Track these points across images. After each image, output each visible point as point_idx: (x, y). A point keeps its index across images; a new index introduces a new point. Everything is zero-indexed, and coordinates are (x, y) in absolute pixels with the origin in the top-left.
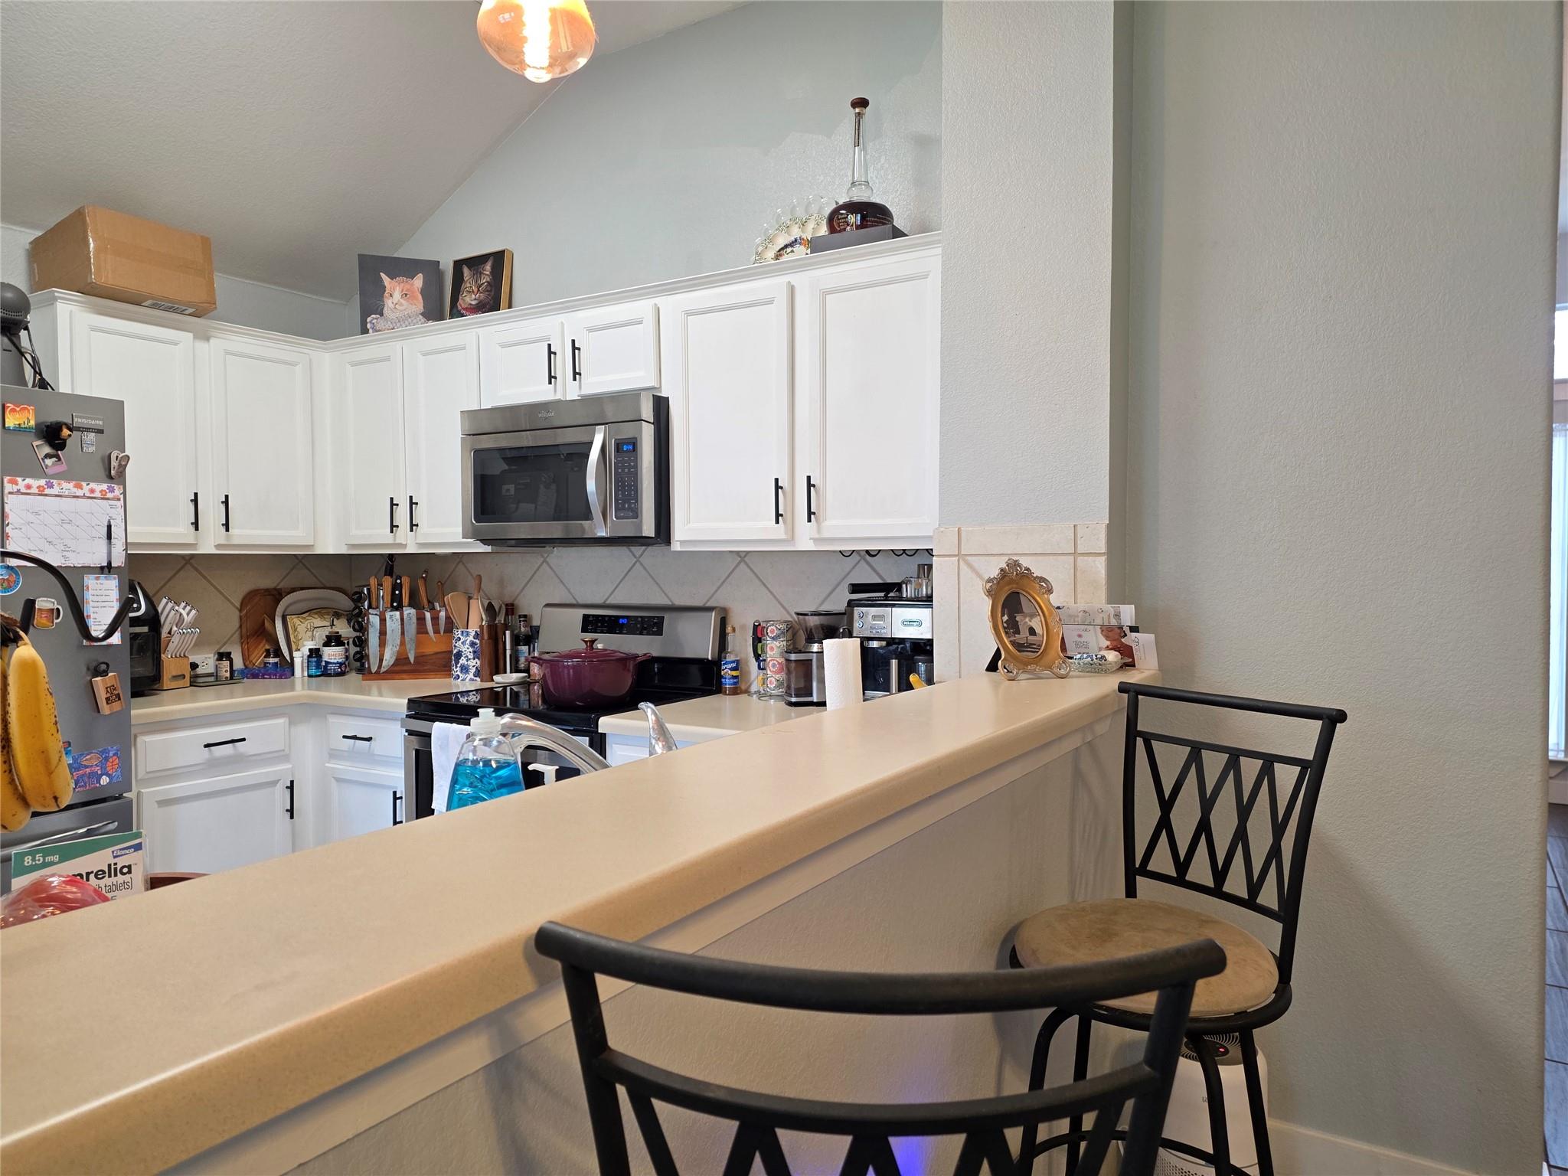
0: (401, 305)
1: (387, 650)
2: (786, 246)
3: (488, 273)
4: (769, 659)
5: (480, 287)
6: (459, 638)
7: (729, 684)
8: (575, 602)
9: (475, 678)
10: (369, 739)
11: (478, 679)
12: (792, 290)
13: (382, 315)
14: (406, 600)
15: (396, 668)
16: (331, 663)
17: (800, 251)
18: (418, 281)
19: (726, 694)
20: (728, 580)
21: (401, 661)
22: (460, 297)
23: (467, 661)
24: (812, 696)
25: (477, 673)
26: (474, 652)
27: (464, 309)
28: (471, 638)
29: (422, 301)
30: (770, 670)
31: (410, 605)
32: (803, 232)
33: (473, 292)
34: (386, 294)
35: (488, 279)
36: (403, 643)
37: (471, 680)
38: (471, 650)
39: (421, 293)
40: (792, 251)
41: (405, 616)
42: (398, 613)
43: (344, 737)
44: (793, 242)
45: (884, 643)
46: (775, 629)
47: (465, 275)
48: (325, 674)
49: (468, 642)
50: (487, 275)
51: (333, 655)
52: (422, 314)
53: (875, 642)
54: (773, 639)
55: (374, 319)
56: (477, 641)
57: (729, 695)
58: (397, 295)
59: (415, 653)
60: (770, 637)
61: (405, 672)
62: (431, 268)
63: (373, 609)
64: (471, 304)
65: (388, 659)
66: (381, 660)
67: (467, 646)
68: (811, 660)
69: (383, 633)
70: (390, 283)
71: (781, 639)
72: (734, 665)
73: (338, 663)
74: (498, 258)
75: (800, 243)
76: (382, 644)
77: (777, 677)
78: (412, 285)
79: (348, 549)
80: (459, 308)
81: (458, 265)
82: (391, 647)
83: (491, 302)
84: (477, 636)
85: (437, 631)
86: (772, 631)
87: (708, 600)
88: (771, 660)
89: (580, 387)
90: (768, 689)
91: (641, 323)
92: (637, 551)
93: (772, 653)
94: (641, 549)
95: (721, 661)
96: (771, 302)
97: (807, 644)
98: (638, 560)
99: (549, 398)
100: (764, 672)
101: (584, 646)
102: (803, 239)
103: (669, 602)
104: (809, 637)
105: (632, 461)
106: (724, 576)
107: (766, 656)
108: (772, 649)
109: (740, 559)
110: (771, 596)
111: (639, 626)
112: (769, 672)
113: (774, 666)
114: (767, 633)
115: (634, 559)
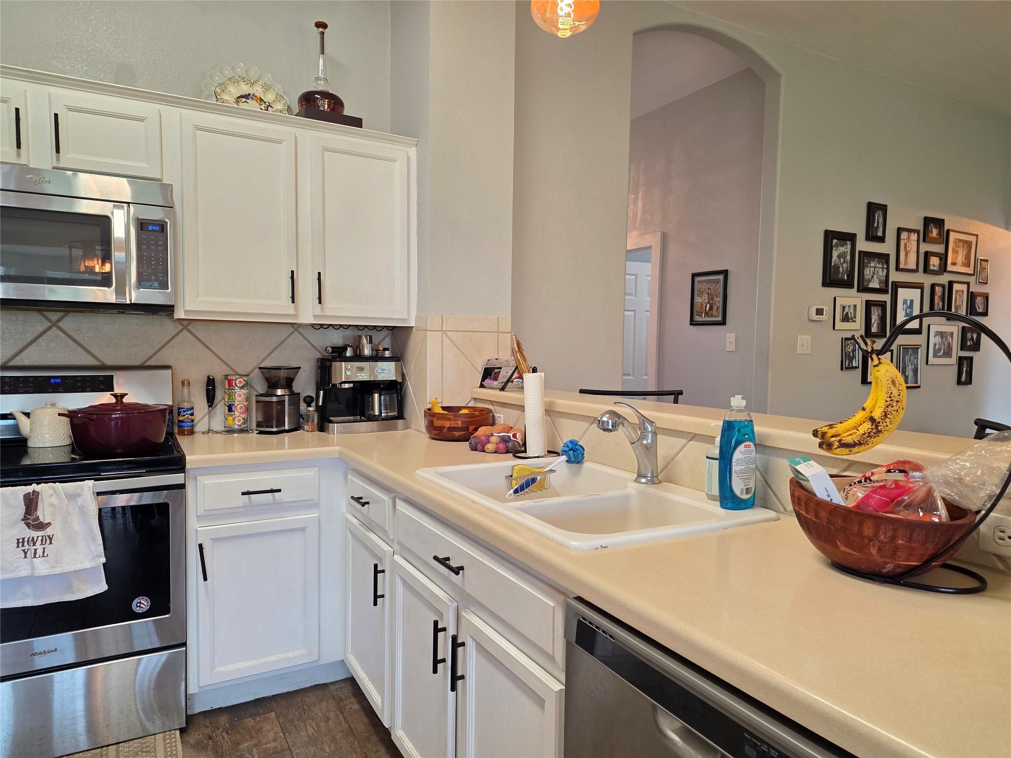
2: (242, 97)
4: (236, 404)
7: (188, 427)
12: (296, 138)
17: (255, 104)
20: (170, 344)
24: (284, 426)
30: (238, 412)
32: (253, 90)
40: (246, 102)
44: (246, 95)
45: (352, 385)
46: (242, 380)
53: (346, 384)
54: (242, 388)
57: (187, 435)
60: (238, 387)
68: (284, 401)
71: (247, 388)
72: (191, 411)
75: (252, 98)
77: (243, 416)
86: (240, 382)
87: (147, 361)
88: (239, 404)
89: (58, 160)
90: (236, 426)
91: (142, 120)
92: (54, 316)
93: (240, 399)
94: (58, 315)
95: (179, 409)
96: (280, 142)
97: (271, 390)
98: (55, 324)
99: (23, 161)
100: (233, 413)
101: (114, 400)
102: (256, 96)
103: (98, 363)
104: (273, 385)
105: (160, 240)
106: (165, 341)
107: (234, 401)
108: (240, 396)
109: (182, 327)
110: (215, 357)
111: (79, 384)
112: (236, 413)
113: (241, 408)
114: (236, 384)
115: (49, 324)
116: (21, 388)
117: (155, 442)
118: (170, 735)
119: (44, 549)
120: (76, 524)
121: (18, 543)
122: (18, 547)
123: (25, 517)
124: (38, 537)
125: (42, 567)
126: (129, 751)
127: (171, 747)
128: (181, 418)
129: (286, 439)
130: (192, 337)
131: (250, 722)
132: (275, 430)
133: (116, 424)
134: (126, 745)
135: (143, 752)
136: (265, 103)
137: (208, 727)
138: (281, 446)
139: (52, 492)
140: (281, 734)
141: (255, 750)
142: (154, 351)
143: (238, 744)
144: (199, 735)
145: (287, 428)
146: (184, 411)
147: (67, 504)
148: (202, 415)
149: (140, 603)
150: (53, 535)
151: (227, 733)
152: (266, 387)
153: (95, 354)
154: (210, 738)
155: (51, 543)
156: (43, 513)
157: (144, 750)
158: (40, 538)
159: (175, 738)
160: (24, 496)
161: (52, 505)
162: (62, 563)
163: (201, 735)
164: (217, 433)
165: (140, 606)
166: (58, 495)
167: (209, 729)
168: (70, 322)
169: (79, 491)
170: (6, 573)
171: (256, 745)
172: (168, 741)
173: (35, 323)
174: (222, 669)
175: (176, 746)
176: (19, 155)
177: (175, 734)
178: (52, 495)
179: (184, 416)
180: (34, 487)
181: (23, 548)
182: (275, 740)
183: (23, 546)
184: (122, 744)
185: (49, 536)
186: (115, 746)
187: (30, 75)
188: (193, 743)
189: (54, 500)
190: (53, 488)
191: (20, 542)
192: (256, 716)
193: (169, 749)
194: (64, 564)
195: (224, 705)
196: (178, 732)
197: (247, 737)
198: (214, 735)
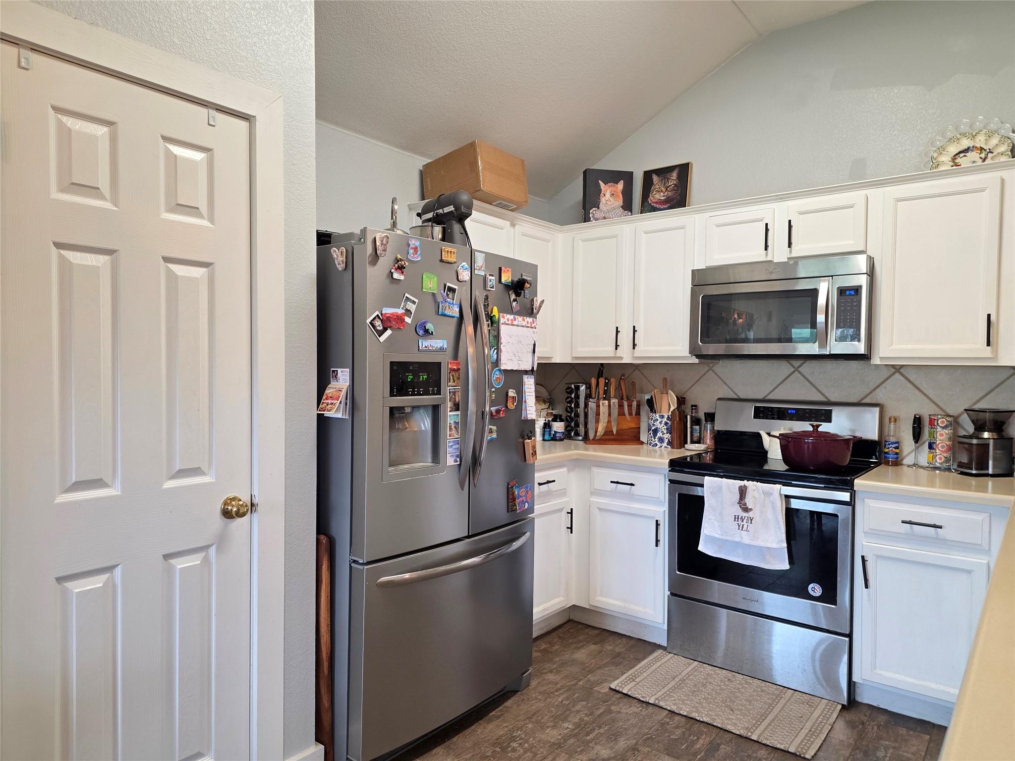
0: (610, 201)
1: (600, 425)
2: (960, 152)
3: (675, 178)
4: (938, 442)
5: (668, 187)
6: (657, 419)
7: (892, 458)
8: (736, 397)
9: (667, 446)
10: (632, 485)
11: (669, 446)
12: (1003, 181)
13: (598, 208)
14: (612, 394)
15: (605, 437)
16: (557, 432)
17: (973, 156)
18: (620, 186)
19: (889, 465)
20: (884, 384)
21: (608, 432)
22: (650, 195)
23: (663, 434)
24: (988, 470)
25: (669, 443)
26: (667, 429)
27: (654, 203)
28: (665, 420)
29: (622, 198)
30: (940, 450)
31: (615, 397)
32: (974, 142)
33: (662, 191)
34: (602, 195)
35: (675, 183)
36: (609, 422)
37: (666, 447)
38: (665, 427)
39: (622, 193)
40: (965, 156)
41: (612, 403)
42: (606, 402)
43: (612, 482)
44: (965, 150)
46: (945, 421)
47: (654, 180)
48: (554, 439)
49: (663, 422)
50: (674, 180)
51: (558, 427)
52: (622, 207)
54: (943, 428)
55: (594, 211)
56: (669, 422)
57: (891, 466)
58: (608, 195)
59: (617, 428)
60: (940, 427)
61: (609, 440)
62: (628, 177)
63: (593, 398)
64: (660, 199)
65: (600, 431)
66: (596, 432)
67: (663, 425)
68: (989, 444)
69: (598, 414)
70: (604, 187)
71: (950, 428)
72: (897, 445)
73: (562, 432)
74: (684, 170)
75: (972, 151)
76: (597, 421)
77: (945, 455)
78: (617, 188)
79: (572, 360)
80: (650, 202)
81: (648, 175)
82: (602, 424)
83: (679, 198)
84: (668, 418)
85: (630, 414)
86: (943, 422)
87: (863, 399)
88: (941, 443)
89: (791, 252)
90: (937, 464)
91: (852, 207)
92: (797, 363)
93: (942, 438)
94: (800, 362)
95: (886, 441)
96: (982, 190)
97: (977, 432)
98: (797, 369)
99: (769, 258)
100: (934, 451)
101: (811, 429)
102: (976, 147)
103: (825, 400)
104: (980, 427)
105: (854, 302)
106: (879, 382)
107: (935, 440)
108: (942, 436)
109: (895, 370)
110: (924, 397)
111: (807, 415)
112: (937, 451)
113: (943, 447)
114: (938, 424)
115: (793, 369)
116: (770, 415)
117: (838, 465)
118: (832, 705)
119: (748, 526)
120: (770, 515)
121: (735, 518)
122: (735, 520)
123: (739, 501)
124: (745, 517)
125: (745, 538)
126: (799, 699)
127: (828, 711)
128: (886, 450)
129: (990, 484)
130: (902, 378)
131: (903, 731)
132: (974, 472)
133: (808, 447)
134: (800, 694)
135: (807, 704)
136: (985, 150)
137: (867, 716)
138: (984, 489)
139: (755, 488)
140: (923, 754)
141: (891, 750)
142: (868, 391)
143: (881, 739)
144: (855, 717)
145: (990, 471)
146: (889, 444)
147: (764, 498)
148: (910, 450)
149: (814, 588)
150: (753, 518)
151: (878, 728)
152: (973, 429)
153: (823, 392)
154: (863, 723)
155: (751, 523)
156: (749, 501)
157: (810, 703)
158: (746, 518)
159: (835, 708)
160: (739, 487)
161: (754, 497)
162: (758, 539)
163: (857, 718)
164: (922, 467)
165: (814, 591)
166: (758, 491)
167: (866, 718)
168: (808, 368)
169: (771, 491)
170: (727, 536)
171: (894, 748)
172: (828, 707)
173: (785, 368)
174: (882, 672)
175: (832, 713)
176: (767, 255)
177: (836, 706)
178: (755, 490)
179: (889, 448)
180: (745, 482)
181: (738, 522)
182: (913, 754)
183: (738, 521)
184: (798, 692)
185: (750, 518)
186: (793, 691)
187: (777, 197)
188: (847, 719)
189: (756, 494)
190: (756, 486)
191: (736, 518)
192: (912, 730)
193: (825, 712)
194: (759, 540)
195: (890, 709)
196: (840, 707)
197: (892, 739)
198: (867, 723)
